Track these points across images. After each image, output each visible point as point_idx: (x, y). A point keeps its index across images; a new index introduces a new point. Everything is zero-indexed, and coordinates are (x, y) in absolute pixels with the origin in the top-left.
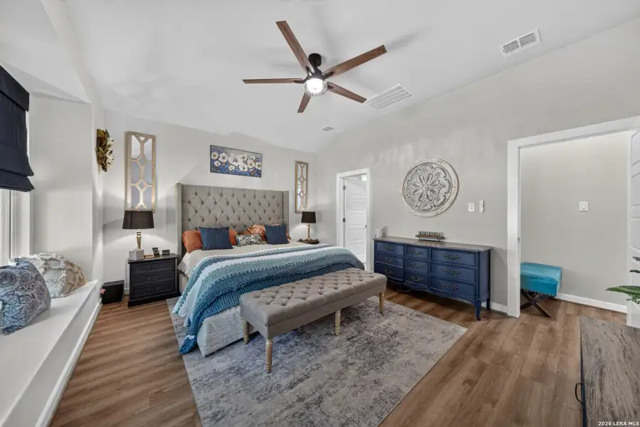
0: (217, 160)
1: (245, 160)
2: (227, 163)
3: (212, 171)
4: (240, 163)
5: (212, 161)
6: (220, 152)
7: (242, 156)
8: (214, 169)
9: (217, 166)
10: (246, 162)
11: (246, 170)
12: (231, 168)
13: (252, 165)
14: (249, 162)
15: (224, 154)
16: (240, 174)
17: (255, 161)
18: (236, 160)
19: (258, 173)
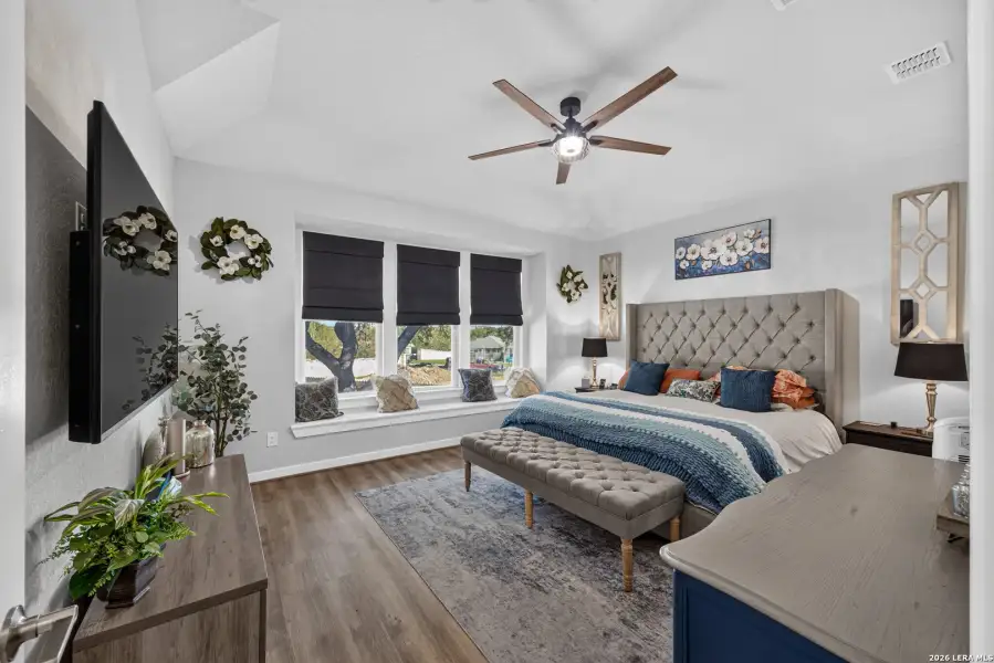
0: (685, 258)
1: (731, 244)
2: (700, 259)
3: (677, 278)
4: (723, 252)
5: (678, 262)
6: (687, 245)
7: (724, 239)
8: (681, 274)
9: (683, 267)
10: (733, 248)
11: (734, 262)
12: (705, 266)
13: (746, 248)
14: (740, 245)
15: (693, 246)
16: (723, 272)
17: (753, 240)
18: (714, 250)
19: (764, 262)
